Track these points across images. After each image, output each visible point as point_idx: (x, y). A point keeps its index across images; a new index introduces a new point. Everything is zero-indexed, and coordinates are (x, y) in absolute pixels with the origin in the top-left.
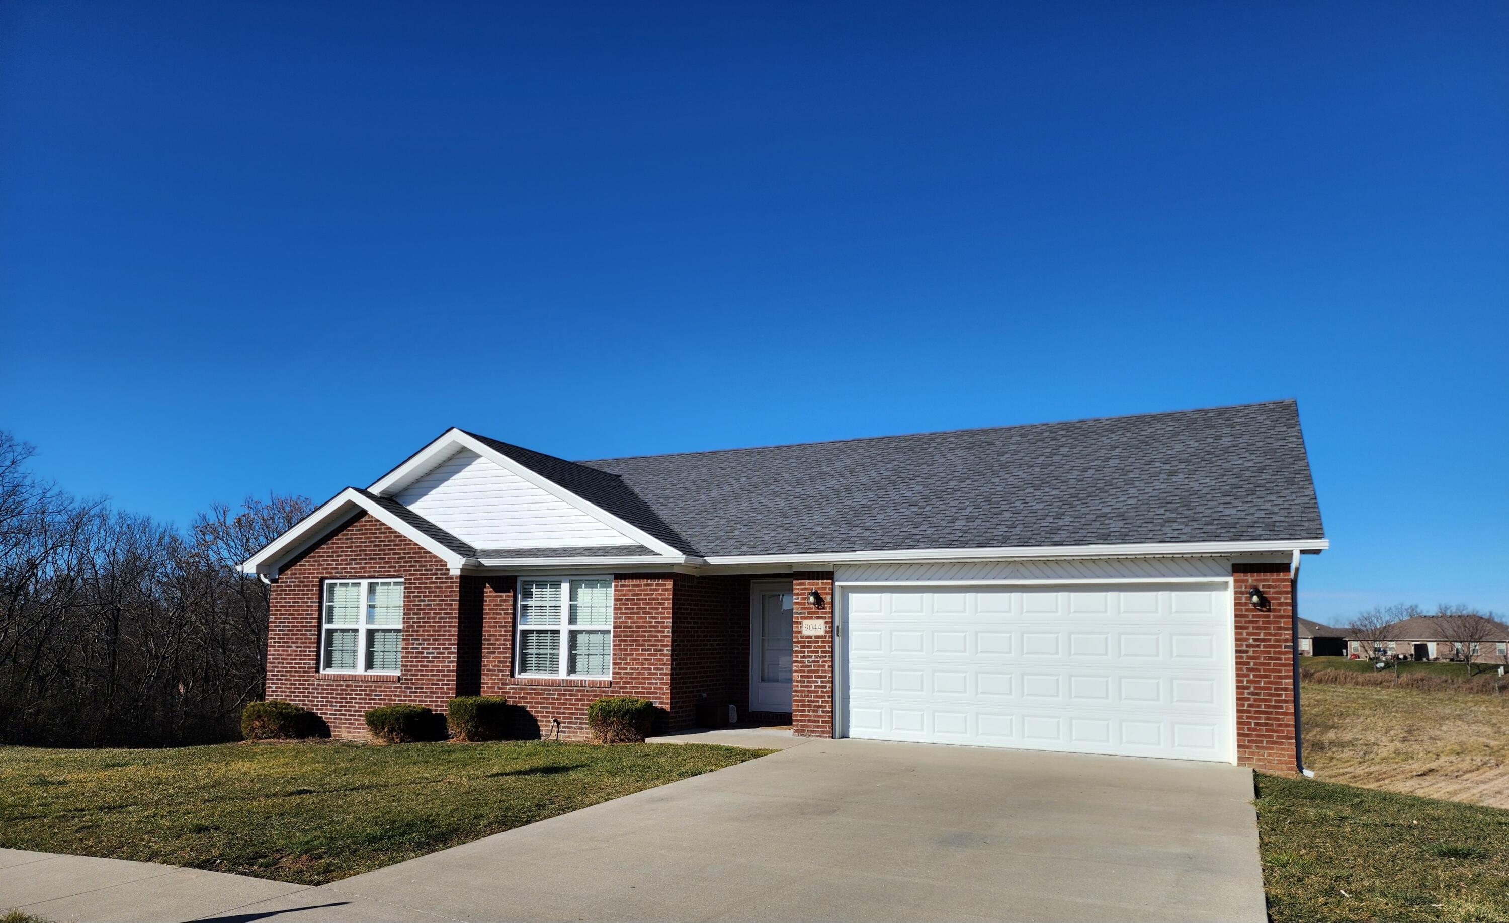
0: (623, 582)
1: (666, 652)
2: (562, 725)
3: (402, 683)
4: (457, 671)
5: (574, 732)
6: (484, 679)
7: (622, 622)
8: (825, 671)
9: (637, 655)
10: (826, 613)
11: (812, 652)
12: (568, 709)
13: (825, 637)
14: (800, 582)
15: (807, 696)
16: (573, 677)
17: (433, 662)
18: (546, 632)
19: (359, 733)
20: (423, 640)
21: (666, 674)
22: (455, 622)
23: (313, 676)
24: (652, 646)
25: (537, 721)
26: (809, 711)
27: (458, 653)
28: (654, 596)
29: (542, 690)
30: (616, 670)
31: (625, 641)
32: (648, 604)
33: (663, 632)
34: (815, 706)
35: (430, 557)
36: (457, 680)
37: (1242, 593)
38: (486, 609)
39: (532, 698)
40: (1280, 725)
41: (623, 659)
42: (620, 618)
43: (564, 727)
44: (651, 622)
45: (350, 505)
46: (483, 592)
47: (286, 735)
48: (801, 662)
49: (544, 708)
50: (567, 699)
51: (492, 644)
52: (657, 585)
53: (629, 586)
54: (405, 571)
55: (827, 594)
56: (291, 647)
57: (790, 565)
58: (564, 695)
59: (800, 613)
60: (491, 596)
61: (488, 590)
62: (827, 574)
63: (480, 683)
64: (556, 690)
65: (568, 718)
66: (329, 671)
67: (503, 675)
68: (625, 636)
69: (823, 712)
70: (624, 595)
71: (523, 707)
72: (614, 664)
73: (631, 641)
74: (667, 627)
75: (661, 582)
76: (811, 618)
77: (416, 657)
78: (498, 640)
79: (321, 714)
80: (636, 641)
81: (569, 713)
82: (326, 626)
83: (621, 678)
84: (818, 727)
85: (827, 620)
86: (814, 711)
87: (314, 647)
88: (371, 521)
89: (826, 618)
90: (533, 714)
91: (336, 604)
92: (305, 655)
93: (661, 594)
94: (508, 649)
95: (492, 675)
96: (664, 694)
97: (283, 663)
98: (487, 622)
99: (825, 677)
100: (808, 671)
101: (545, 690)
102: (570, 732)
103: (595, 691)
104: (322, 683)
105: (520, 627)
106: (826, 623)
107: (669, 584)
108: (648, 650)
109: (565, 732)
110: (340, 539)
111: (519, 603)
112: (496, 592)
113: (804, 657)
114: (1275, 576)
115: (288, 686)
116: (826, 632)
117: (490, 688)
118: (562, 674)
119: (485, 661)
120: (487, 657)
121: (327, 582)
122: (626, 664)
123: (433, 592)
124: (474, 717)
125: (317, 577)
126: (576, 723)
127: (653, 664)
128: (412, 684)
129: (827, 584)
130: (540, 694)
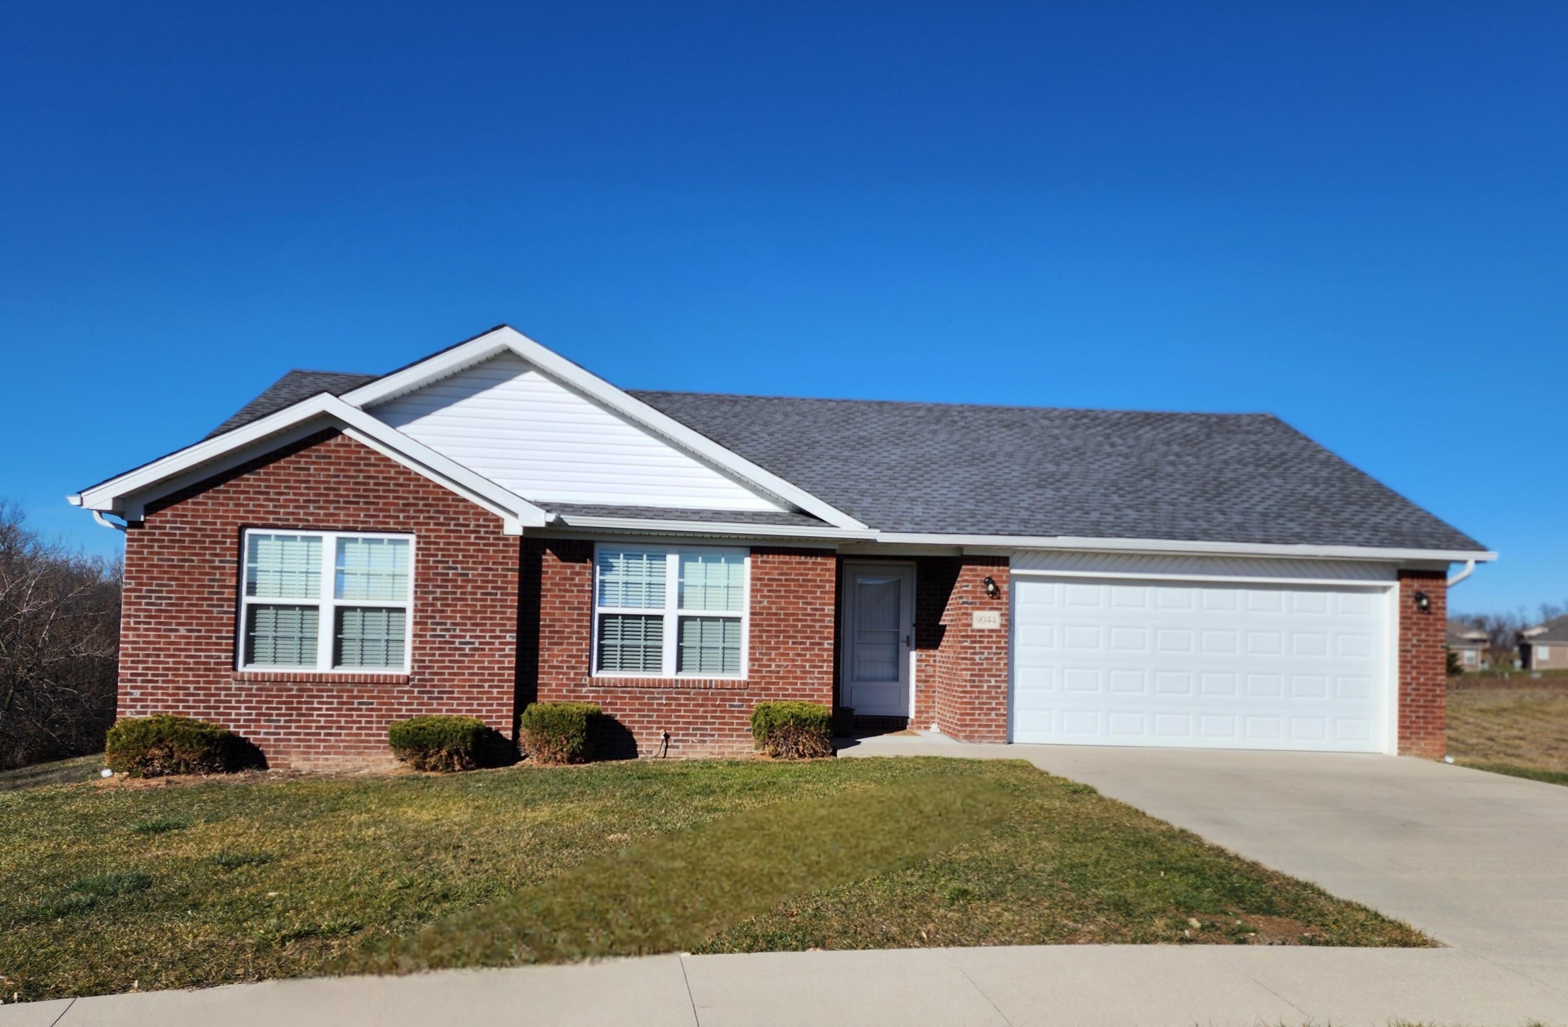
0: (765, 557)
1: (826, 646)
2: (672, 738)
3: (414, 686)
4: (517, 668)
5: (692, 747)
6: (543, 678)
7: (764, 608)
8: (1000, 670)
9: (785, 649)
10: (1002, 604)
11: (985, 648)
12: (683, 717)
13: (1000, 631)
14: (970, 567)
15: (978, 698)
16: (685, 676)
17: (473, 655)
18: (638, 617)
19: (327, 759)
20: (454, 624)
21: (826, 673)
22: (512, 601)
23: (228, 676)
24: (808, 638)
25: (631, 734)
26: (979, 714)
27: (518, 643)
28: (809, 577)
29: (640, 692)
30: (756, 668)
31: (768, 631)
32: (801, 586)
33: (823, 621)
34: (988, 709)
35: (466, 507)
36: (516, 681)
38: (546, 584)
39: (626, 704)
40: (1434, 718)
41: (765, 654)
42: (760, 602)
43: (676, 741)
44: (805, 609)
45: (323, 418)
46: (541, 560)
48: (971, 659)
49: (644, 716)
50: (680, 705)
51: (557, 632)
52: (814, 563)
53: (774, 563)
54: (416, 524)
55: (1004, 582)
56: (176, 630)
57: (960, 548)
58: (676, 699)
59: (971, 603)
60: (555, 567)
61: (549, 559)
62: (1000, 559)
63: (537, 684)
64: (663, 693)
65: (682, 729)
66: (252, 669)
67: (576, 674)
68: (768, 625)
69: (997, 715)
70: (767, 574)
71: (608, 716)
72: (751, 660)
73: (777, 631)
74: (828, 615)
75: (819, 560)
76: (984, 609)
77: (440, 649)
78: (567, 626)
79: (245, 733)
80: (783, 631)
81: (684, 723)
82: (246, 600)
83: (763, 677)
84: (990, 732)
85: (1003, 612)
86: (986, 715)
87: (228, 632)
88: (349, 446)
89: (1001, 609)
90: (626, 724)
91: (260, 566)
92: (207, 644)
93: (819, 575)
94: (585, 638)
95: (557, 673)
96: (824, 696)
97: (158, 656)
98: (547, 602)
99: (1000, 676)
100: (980, 670)
101: (646, 693)
102: (685, 747)
103: (724, 694)
104: (246, 685)
105: (599, 610)
106: (1002, 615)
107: (832, 563)
108: (801, 643)
109: (677, 747)
110: (284, 468)
111: (598, 578)
112: (563, 560)
113: (975, 653)
114: (1434, 582)
115: (171, 691)
116: (1002, 625)
117: (554, 691)
118: (668, 671)
119: (544, 655)
120: (548, 649)
121: (249, 531)
122: (769, 660)
123: (471, 557)
125: (235, 524)
126: (695, 735)
127: (807, 661)
128: (434, 686)
129: (1003, 571)
130: (638, 698)
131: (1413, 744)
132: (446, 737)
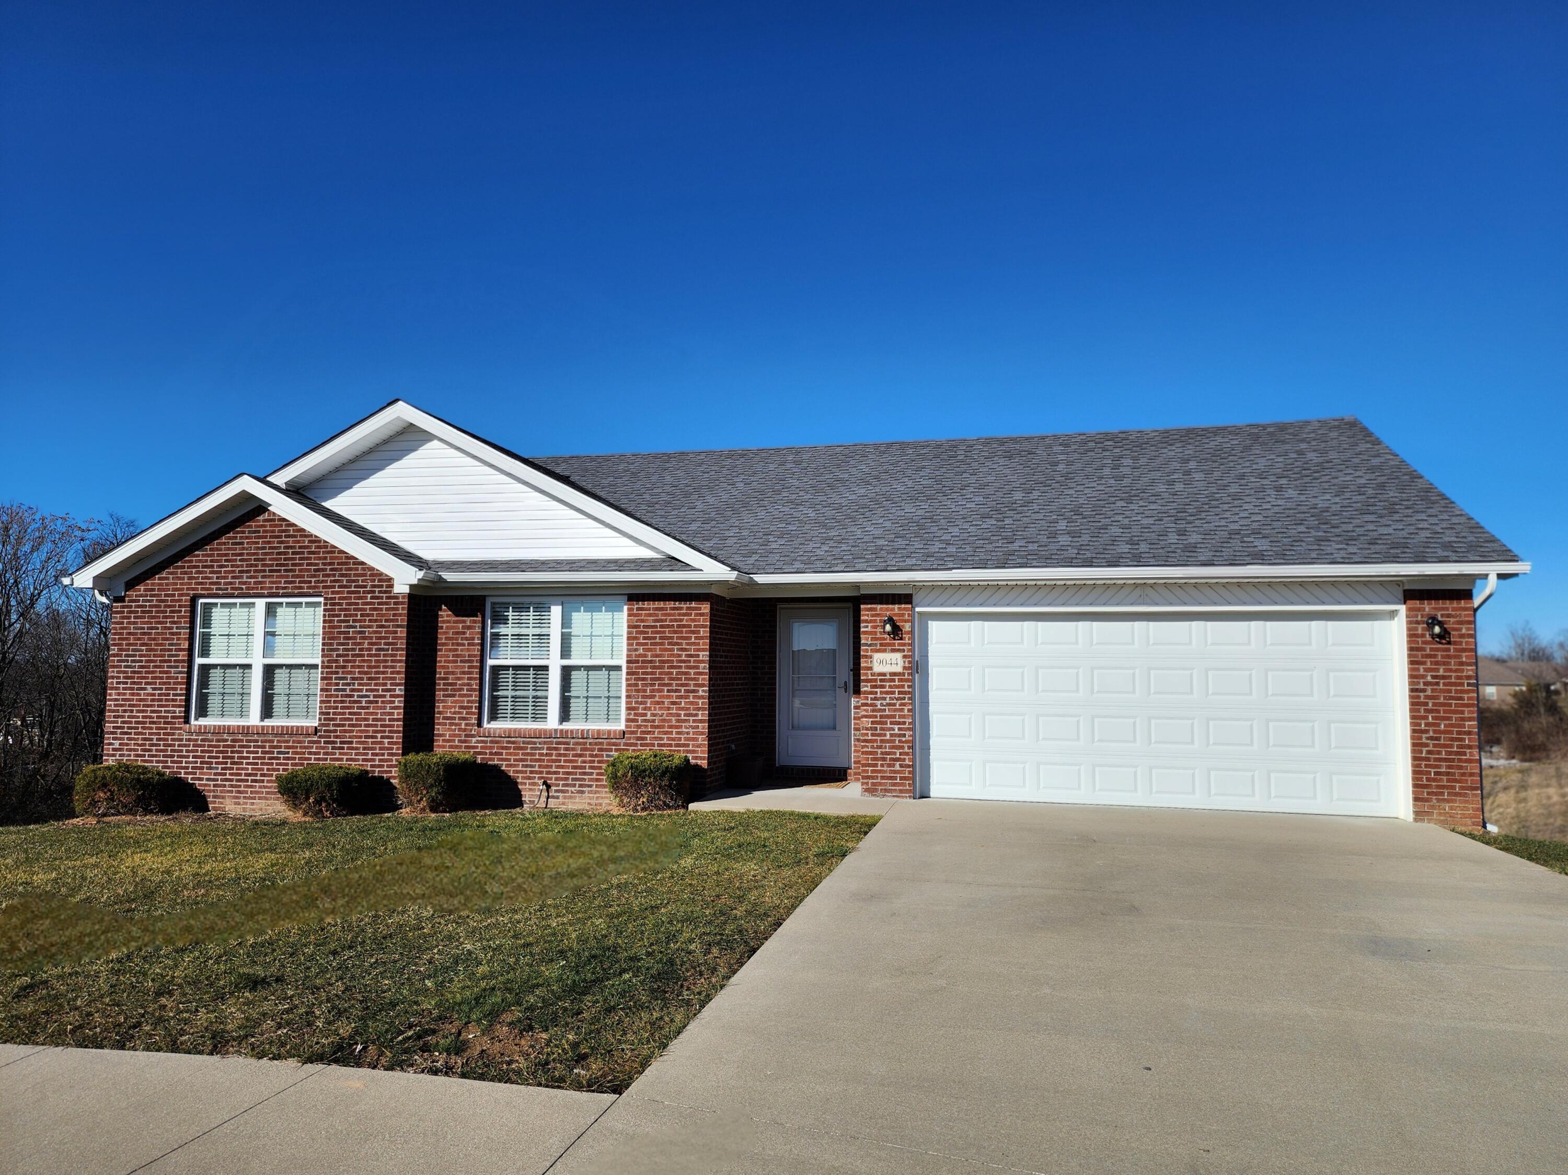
0: (640, 605)
1: (701, 693)
2: (553, 788)
3: (320, 737)
4: (404, 720)
5: (571, 797)
6: (439, 729)
7: (640, 656)
8: (904, 717)
9: (660, 697)
10: (904, 645)
11: (887, 693)
12: (563, 767)
13: (903, 674)
14: (869, 606)
15: (880, 747)
16: (566, 726)
17: (368, 708)
18: (527, 668)
19: (253, 804)
20: (353, 679)
21: (701, 721)
22: (401, 655)
23: (180, 729)
24: (682, 685)
25: (516, 783)
26: (882, 765)
27: (406, 696)
28: (684, 623)
29: (524, 742)
30: (631, 717)
31: (644, 679)
32: (675, 632)
33: (698, 667)
34: (891, 759)
35: (364, 569)
36: (404, 732)
37: (1418, 622)
38: (441, 639)
39: (510, 754)
40: (1463, 774)
41: (641, 703)
42: (636, 650)
43: (556, 791)
44: (680, 656)
45: (245, 497)
46: (437, 616)
47: (145, 810)
48: (872, 705)
49: (527, 766)
50: (560, 755)
51: (451, 684)
52: (688, 608)
53: (649, 609)
54: (324, 587)
55: (906, 621)
56: (145, 689)
57: (856, 586)
58: (556, 749)
59: (870, 645)
60: (448, 622)
61: (445, 614)
62: (904, 598)
63: (433, 735)
64: (545, 743)
65: (562, 779)
66: (202, 722)
67: (466, 725)
68: (643, 673)
69: (901, 766)
70: (642, 621)
71: (496, 766)
72: (628, 709)
73: (652, 679)
74: (702, 661)
75: (693, 605)
76: (884, 651)
77: (342, 702)
78: (459, 679)
79: (192, 779)
80: (659, 679)
81: (564, 773)
82: (199, 661)
83: (639, 727)
84: (894, 785)
85: (906, 653)
86: (889, 765)
87: (181, 689)
88: (273, 520)
89: (904, 651)
90: (511, 774)
91: (213, 631)
92: (167, 700)
93: (694, 620)
94: (475, 690)
95: (451, 724)
96: (699, 746)
97: (132, 711)
98: (442, 656)
99: (904, 723)
100: (881, 717)
101: (528, 743)
102: (565, 798)
103: (602, 744)
104: (194, 737)
105: (490, 662)
106: (905, 657)
107: (706, 608)
108: (676, 691)
109: (557, 798)
110: (224, 544)
111: (489, 631)
112: (457, 616)
113: (876, 699)
114: (1455, 604)
115: (140, 742)
116: (905, 668)
117: (448, 741)
118: (552, 722)
119: (440, 706)
120: (443, 701)
121: (202, 601)
122: (645, 709)
123: (368, 615)
124: (441, 781)
125: (188, 595)
126: (574, 786)
127: (682, 709)
128: (337, 737)
129: (905, 609)
130: (521, 748)
131: (1433, 807)
132: (312, 785)
